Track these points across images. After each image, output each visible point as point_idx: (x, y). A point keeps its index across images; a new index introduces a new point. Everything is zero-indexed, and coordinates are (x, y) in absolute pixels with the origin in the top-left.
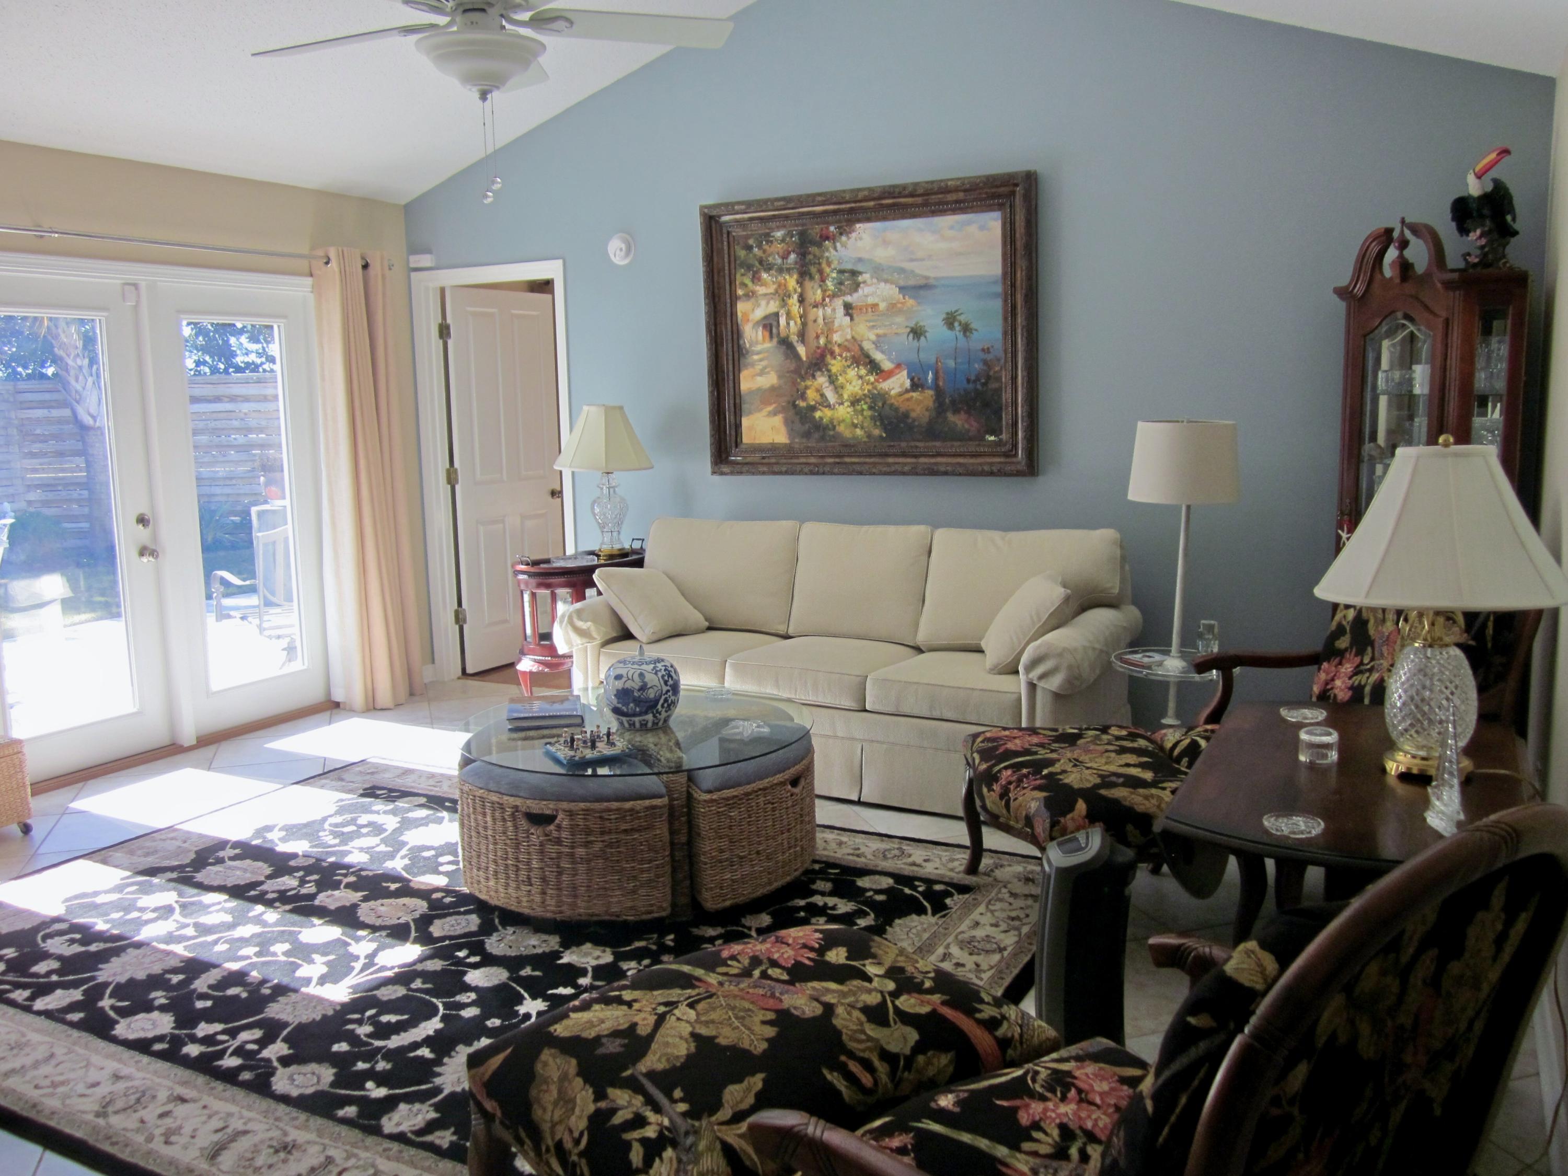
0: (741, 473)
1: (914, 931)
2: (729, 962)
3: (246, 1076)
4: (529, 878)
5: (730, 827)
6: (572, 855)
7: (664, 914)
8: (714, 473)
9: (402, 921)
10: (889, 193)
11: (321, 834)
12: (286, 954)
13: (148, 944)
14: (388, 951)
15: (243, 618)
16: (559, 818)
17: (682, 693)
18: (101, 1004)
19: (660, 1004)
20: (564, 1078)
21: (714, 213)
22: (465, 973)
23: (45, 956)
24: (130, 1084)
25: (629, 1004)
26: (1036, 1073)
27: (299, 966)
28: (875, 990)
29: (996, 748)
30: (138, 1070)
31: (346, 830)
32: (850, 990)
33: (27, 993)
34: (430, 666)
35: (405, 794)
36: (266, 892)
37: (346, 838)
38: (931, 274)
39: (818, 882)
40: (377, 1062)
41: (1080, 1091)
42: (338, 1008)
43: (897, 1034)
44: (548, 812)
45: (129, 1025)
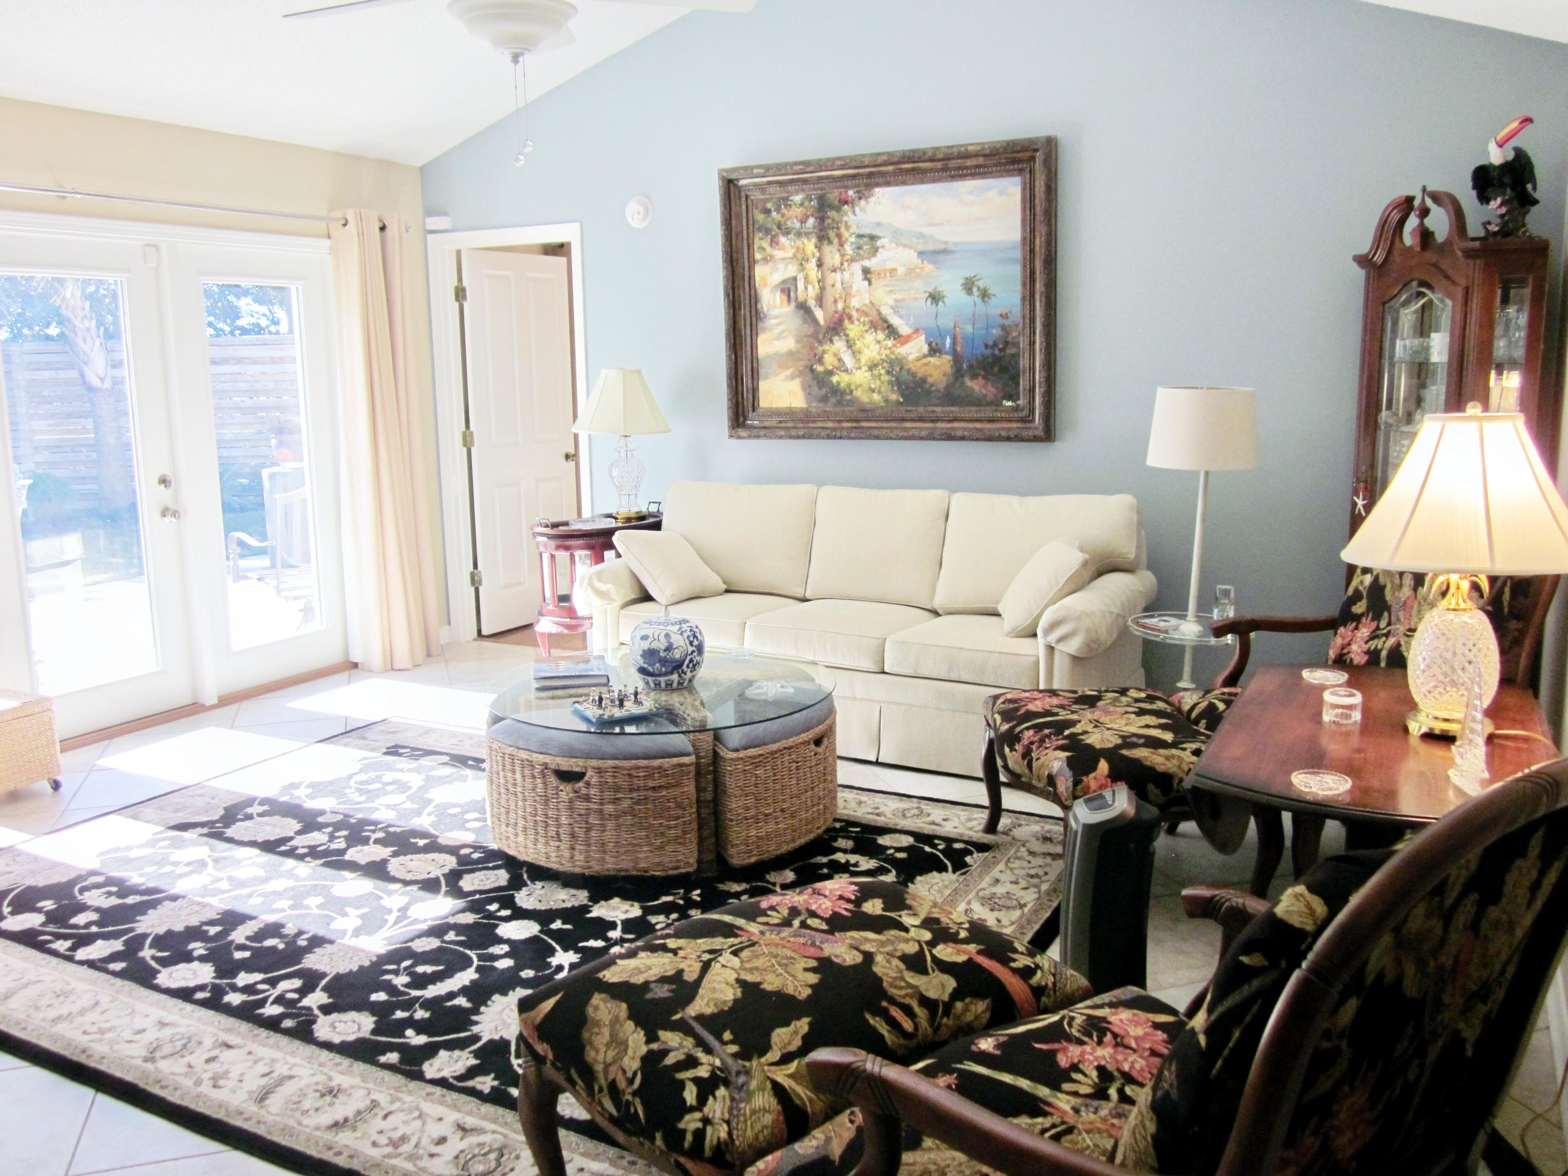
0: (758, 437)
1: (935, 887)
2: (769, 913)
3: (288, 1023)
4: (558, 834)
5: (756, 785)
6: (600, 812)
7: (690, 870)
8: (731, 436)
9: (432, 876)
10: (909, 158)
11: (347, 791)
12: (319, 907)
13: (184, 897)
14: (420, 905)
15: (260, 579)
16: (588, 775)
17: (706, 655)
18: (141, 954)
19: (705, 952)
20: (615, 1021)
21: (733, 176)
22: (496, 926)
23: (83, 908)
24: (175, 1031)
25: (675, 952)
26: (1072, 1019)
27: (333, 919)
28: (913, 939)
29: (1017, 709)
30: (182, 1017)
31: (371, 787)
32: (888, 940)
33: (68, 944)
34: (447, 627)
35: (428, 753)
36: (297, 848)
37: (372, 795)
38: (951, 239)
39: (840, 840)
40: (415, 1011)
41: (1115, 1036)
42: (374, 959)
43: (935, 981)
44: (577, 769)
45: (170, 974)
